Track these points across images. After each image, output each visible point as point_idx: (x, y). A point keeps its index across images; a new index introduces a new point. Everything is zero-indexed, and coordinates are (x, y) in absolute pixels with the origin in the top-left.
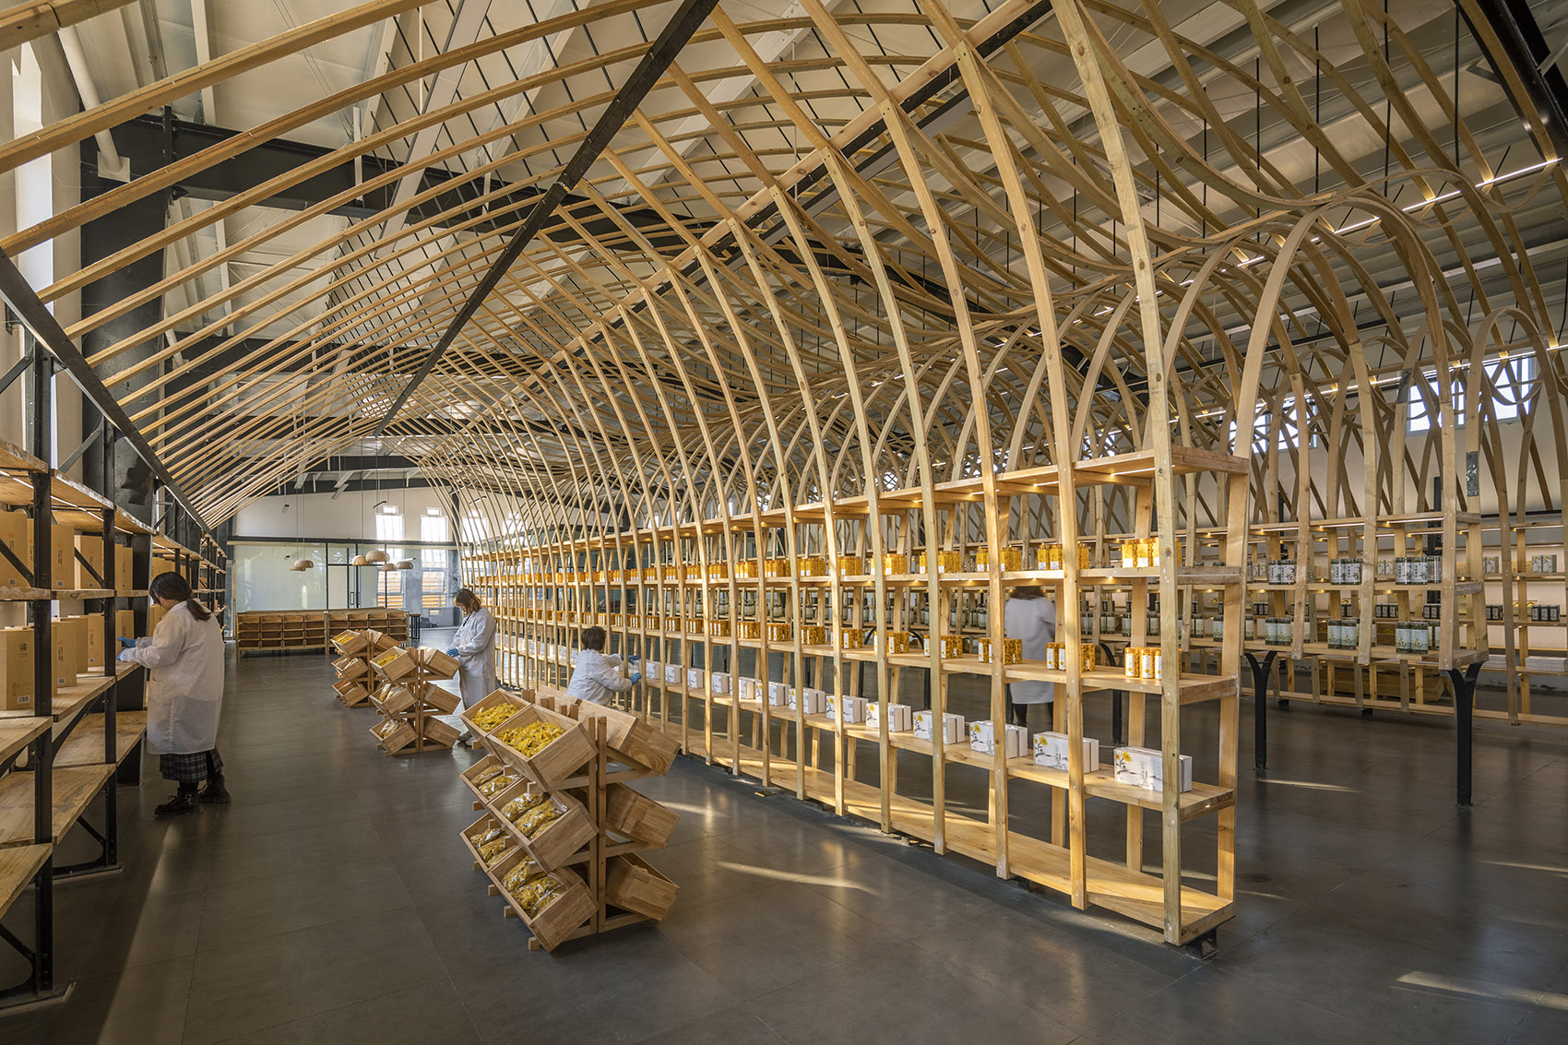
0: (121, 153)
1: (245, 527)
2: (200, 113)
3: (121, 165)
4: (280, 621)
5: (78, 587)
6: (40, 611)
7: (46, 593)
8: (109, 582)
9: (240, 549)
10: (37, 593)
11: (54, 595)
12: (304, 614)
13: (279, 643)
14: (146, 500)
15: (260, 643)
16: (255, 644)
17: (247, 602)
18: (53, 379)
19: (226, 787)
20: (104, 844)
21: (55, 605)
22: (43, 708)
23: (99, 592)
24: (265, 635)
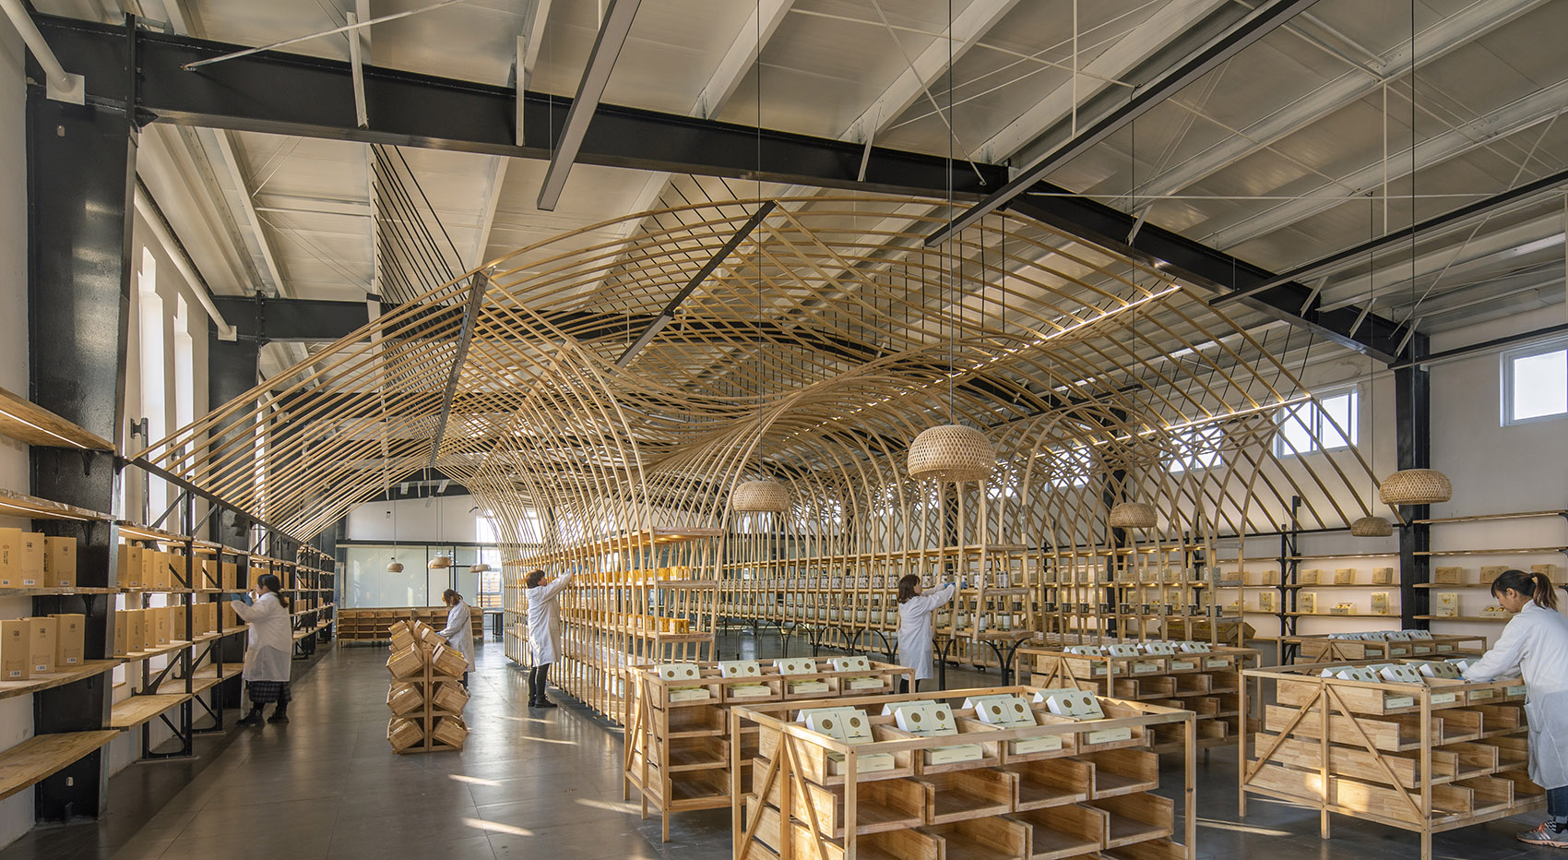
0: (229, 323)
1: (357, 530)
2: (277, 292)
3: (231, 330)
4: (373, 616)
5: (204, 588)
6: (187, 598)
7: (189, 590)
8: (219, 585)
9: (352, 551)
10: (187, 590)
11: (193, 591)
12: (394, 611)
13: (371, 636)
14: (246, 534)
15: (356, 635)
16: (352, 636)
17: (356, 600)
18: (194, 500)
19: (287, 714)
20: (216, 719)
21: (194, 595)
22: (189, 637)
23: (216, 590)
24: (360, 628)
